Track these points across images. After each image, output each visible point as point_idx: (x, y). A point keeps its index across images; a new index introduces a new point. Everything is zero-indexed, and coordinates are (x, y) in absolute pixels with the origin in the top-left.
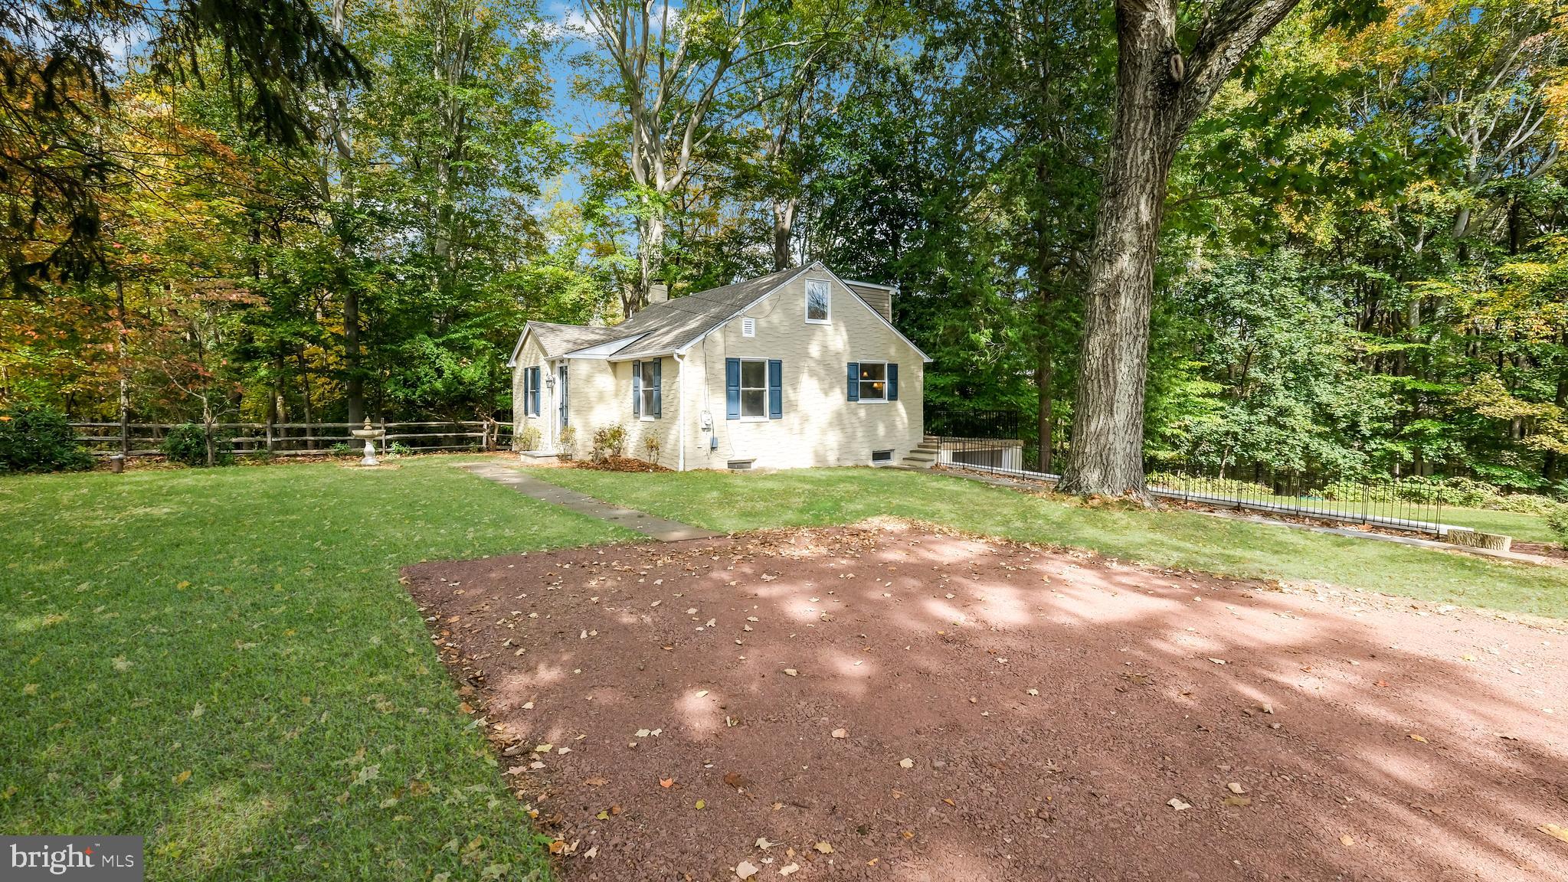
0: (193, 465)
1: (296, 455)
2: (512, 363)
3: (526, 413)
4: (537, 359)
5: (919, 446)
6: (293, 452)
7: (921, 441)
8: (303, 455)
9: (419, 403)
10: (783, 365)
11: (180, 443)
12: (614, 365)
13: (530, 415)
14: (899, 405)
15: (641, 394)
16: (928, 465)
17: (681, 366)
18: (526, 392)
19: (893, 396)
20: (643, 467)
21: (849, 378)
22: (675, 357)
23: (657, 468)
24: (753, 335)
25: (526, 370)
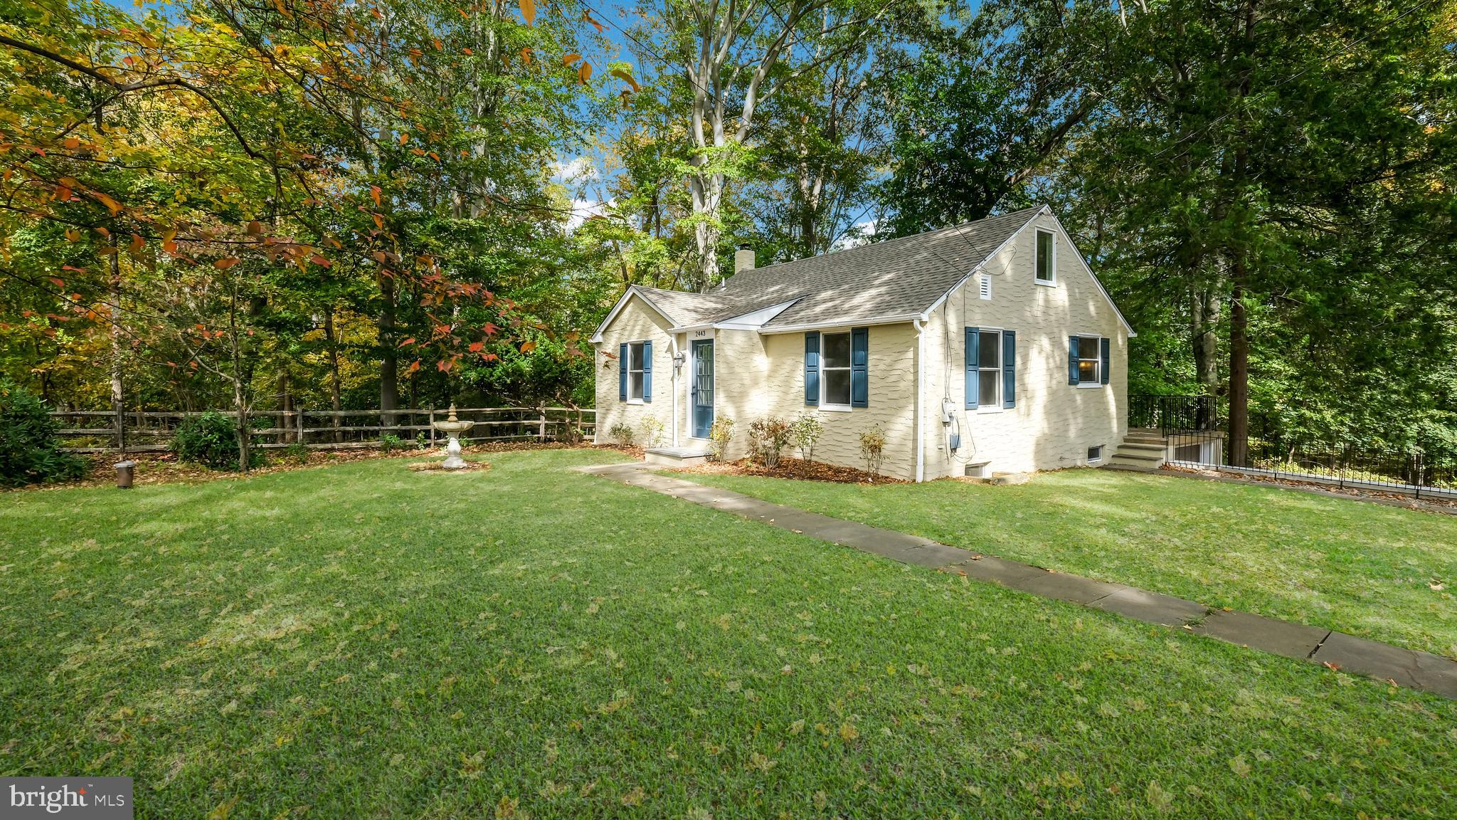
0: (214, 466)
1: (333, 449)
2: (598, 338)
3: (623, 397)
4: (645, 330)
5: (1125, 440)
6: (329, 446)
7: (1126, 433)
8: (341, 450)
9: (497, 386)
10: (1017, 338)
11: (198, 438)
12: (766, 338)
13: (630, 400)
14: (1109, 389)
15: (822, 377)
16: (1157, 465)
17: (921, 337)
18: (623, 372)
19: (1105, 380)
20: (853, 476)
21: (1070, 355)
22: (916, 323)
23: (877, 479)
24: (988, 297)
25: (623, 346)
